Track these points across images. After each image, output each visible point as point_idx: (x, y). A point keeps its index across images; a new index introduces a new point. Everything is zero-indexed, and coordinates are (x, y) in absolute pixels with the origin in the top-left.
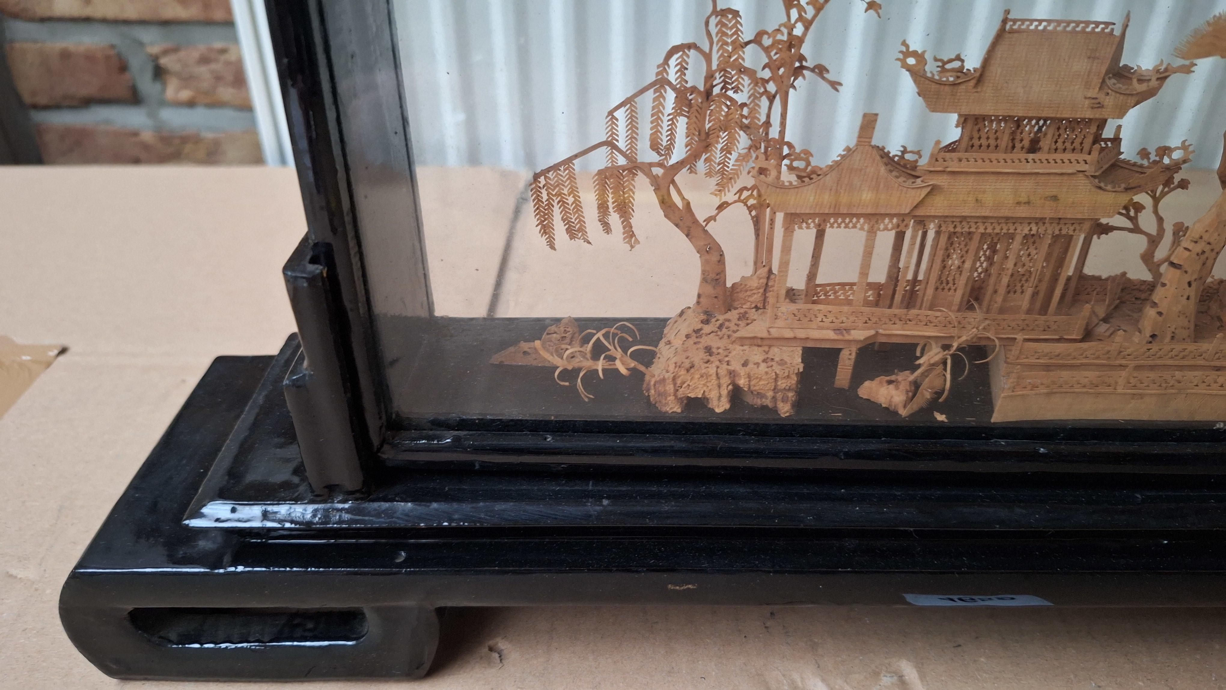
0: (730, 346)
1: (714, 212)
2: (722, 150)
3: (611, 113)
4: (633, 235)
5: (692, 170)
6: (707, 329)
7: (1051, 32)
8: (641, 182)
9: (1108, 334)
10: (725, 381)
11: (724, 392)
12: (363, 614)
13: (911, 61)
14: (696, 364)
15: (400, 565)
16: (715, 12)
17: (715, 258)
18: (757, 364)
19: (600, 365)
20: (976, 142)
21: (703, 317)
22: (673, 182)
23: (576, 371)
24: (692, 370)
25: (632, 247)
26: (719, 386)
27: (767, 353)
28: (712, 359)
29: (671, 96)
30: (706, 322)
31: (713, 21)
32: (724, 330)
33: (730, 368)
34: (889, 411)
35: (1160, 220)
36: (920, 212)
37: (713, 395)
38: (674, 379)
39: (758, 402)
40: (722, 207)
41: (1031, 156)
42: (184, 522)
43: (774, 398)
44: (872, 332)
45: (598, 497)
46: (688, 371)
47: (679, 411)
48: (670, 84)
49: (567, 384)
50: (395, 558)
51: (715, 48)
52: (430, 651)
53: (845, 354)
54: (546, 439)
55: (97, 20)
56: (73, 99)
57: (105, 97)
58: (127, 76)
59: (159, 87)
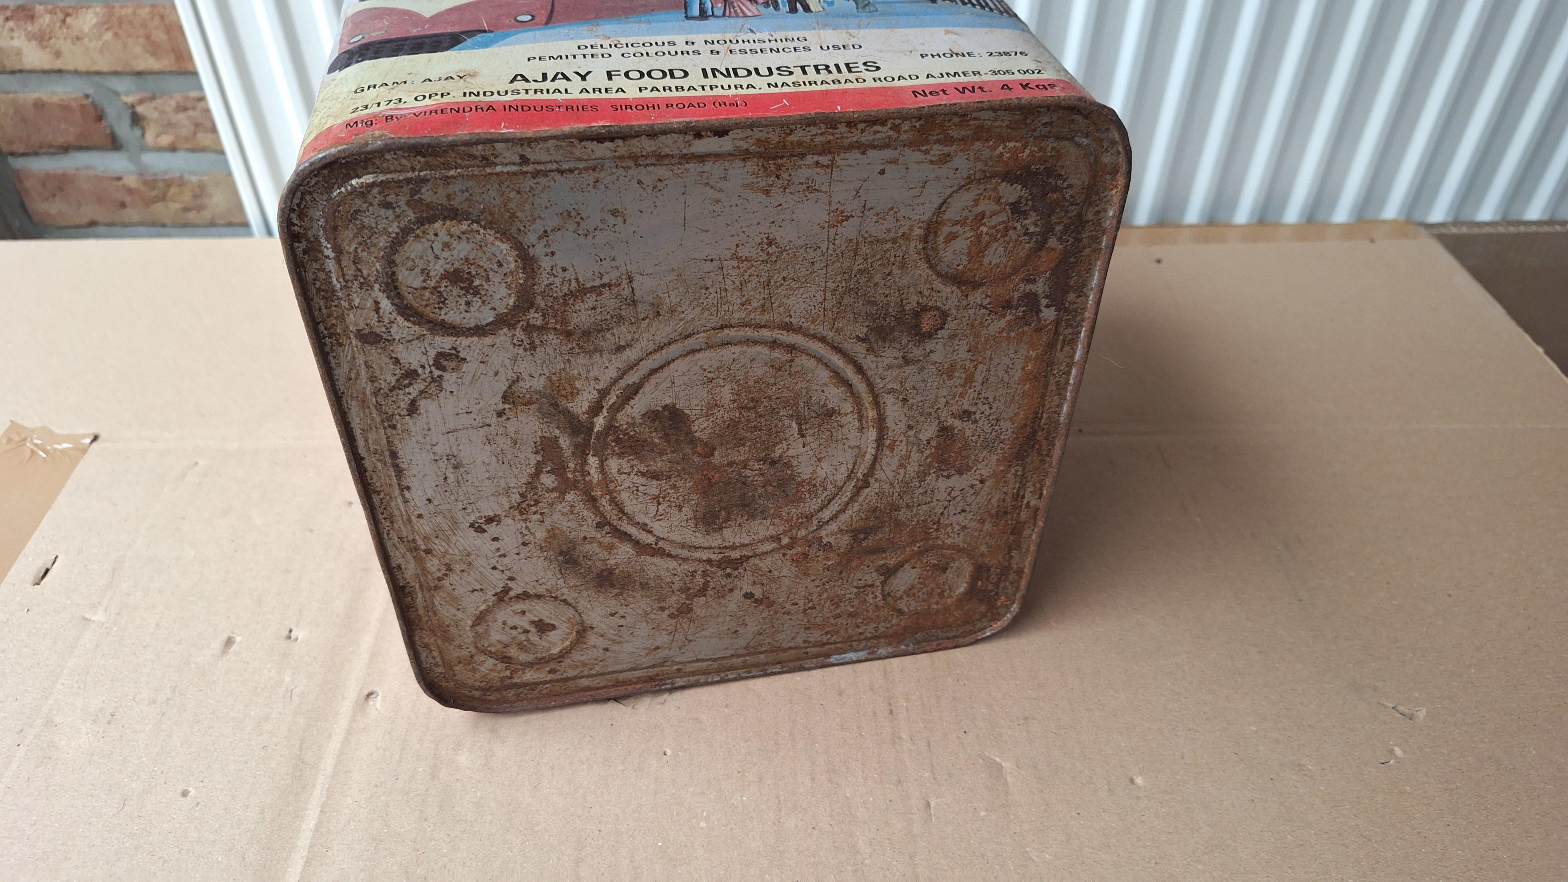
55: (68, 72)
56: (50, 146)
57: (85, 144)
58: (104, 123)
59: (138, 132)
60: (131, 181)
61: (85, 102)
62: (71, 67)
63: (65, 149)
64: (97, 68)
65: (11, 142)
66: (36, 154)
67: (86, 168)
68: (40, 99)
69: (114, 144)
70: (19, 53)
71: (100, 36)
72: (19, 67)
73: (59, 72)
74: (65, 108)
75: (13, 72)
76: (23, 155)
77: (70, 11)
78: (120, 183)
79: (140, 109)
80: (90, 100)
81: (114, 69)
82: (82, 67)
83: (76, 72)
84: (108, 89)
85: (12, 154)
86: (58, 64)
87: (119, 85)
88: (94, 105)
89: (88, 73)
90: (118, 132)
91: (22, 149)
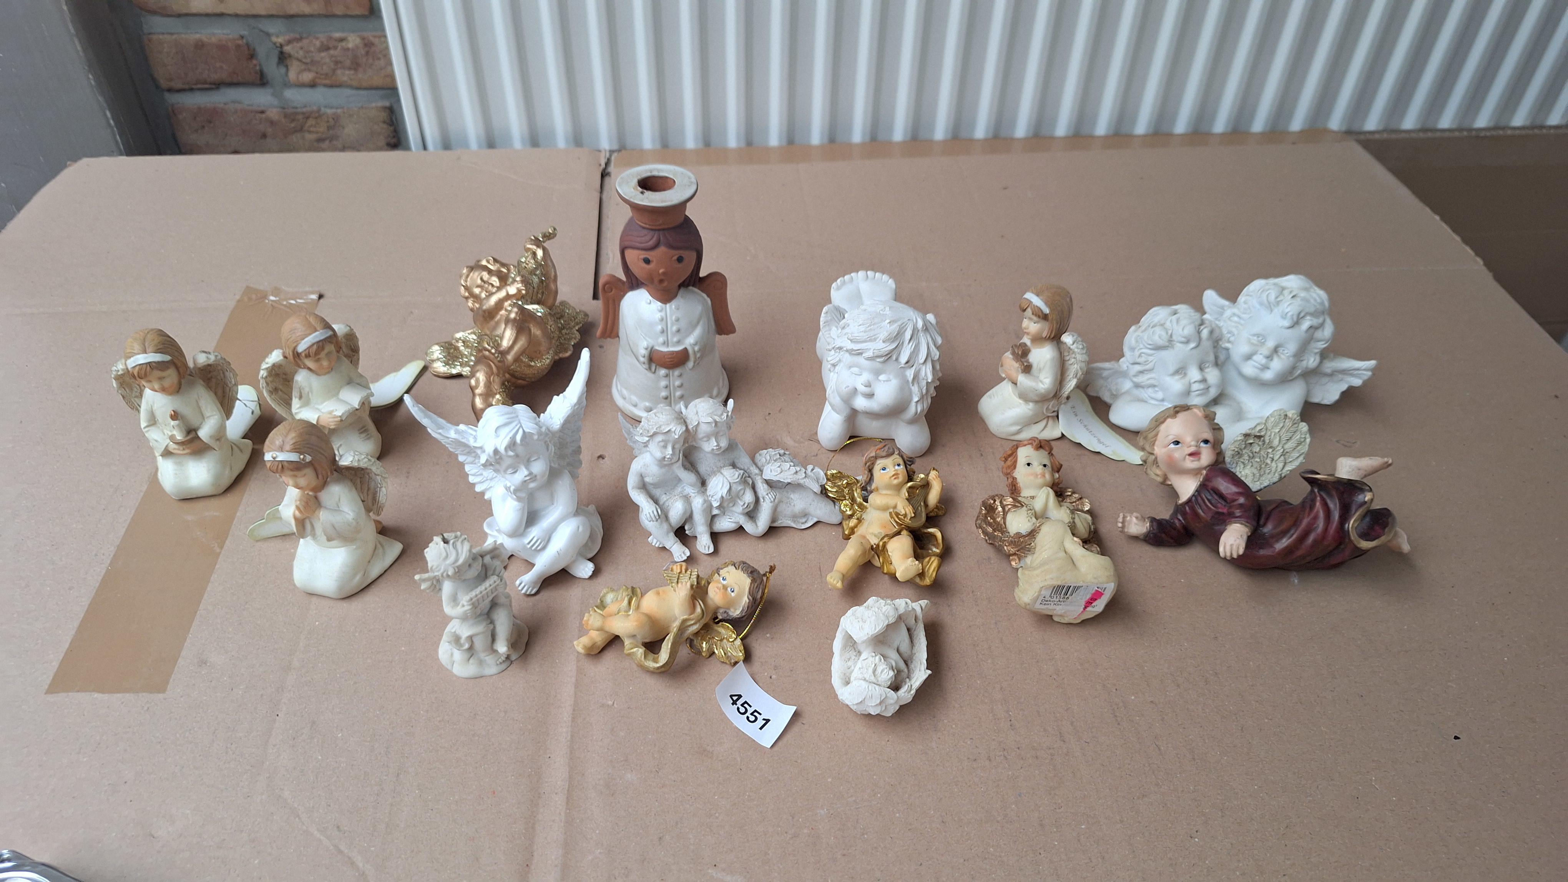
55: (229, 15)
56: (205, 83)
57: (235, 81)
58: (254, 62)
59: (283, 70)
60: (273, 114)
61: (240, 42)
62: (230, 11)
63: (218, 85)
64: (254, 12)
65: (171, 80)
66: (191, 90)
67: (234, 102)
68: (201, 41)
69: (261, 81)
72: (185, 11)
73: (221, 15)
74: (222, 48)
75: (179, 16)
76: (179, 91)
78: (264, 116)
79: (287, 49)
80: (244, 41)
81: (271, 13)
82: (241, 11)
83: (237, 16)
84: (262, 31)
85: (170, 90)
86: (222, 9)
87: (272, 27)
88: (248, 45)
89: (247, 16)
90: (265, 70)
91: (179, 86)
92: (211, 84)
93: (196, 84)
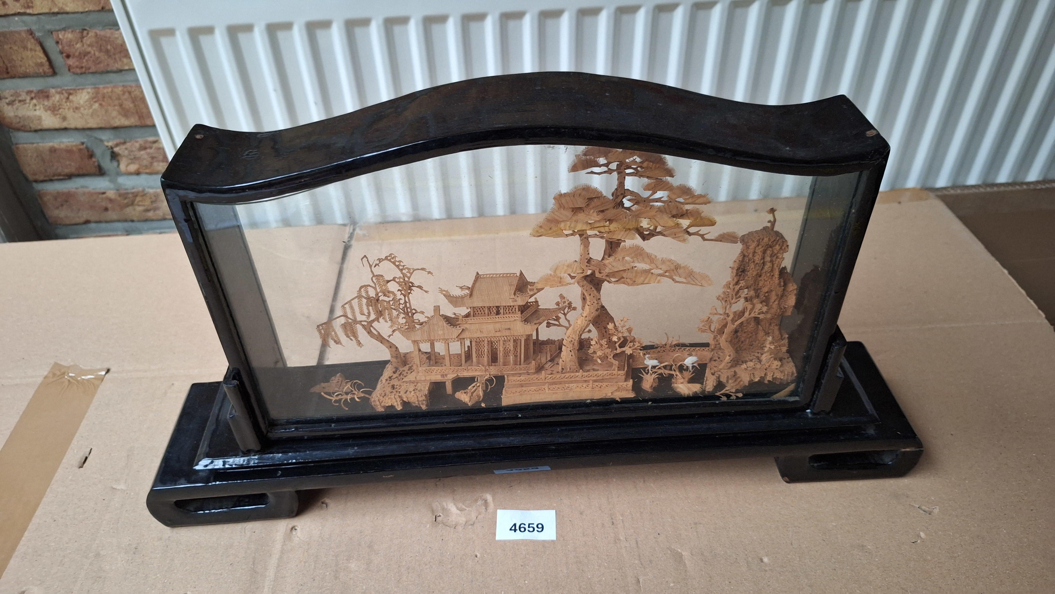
0: (402, 384)
1: (391, 333)
2: (388, 315)
3: (343, 306)
4: (360, 343)
5: (379, 322)
6: (395, 376)
7: (494, 277)
8: (359, 328)
9: (550, 367)
10: (399, 400)
11: (399, 403)
12: (267, 496)
13: (444, 292)
14: (387, 394)
15: (279, 477)
16: (374, 276)
17: (394, 349)
18: (411, 392)
19: (349, 397)
20: (477, 313)
21: (394, 370)
22: (372, 326)
23: (341, 400)
24: (385, 397)
25: (361, 347)
26: (397, 401)
27: (415, 386)
28: (393, 391)
29: (364, 301)
30: (394, 373)
31: (374, 279)
32: (401, 376)
33: (400, 395)
34: (466, 404)
35: (569, 321)
36: (461, 337)
37: (395, 404)
38: (379, 400)
39: (414, 405)
40: (394, 331)
41: (497, 316)
42: (194, 468)
43: (418, 404)
44: (456, 375)
45: (353, 446)
46: (383, 397)
47: (384, 410)
48: (363, 296)
49: (338, 404)
50: (277, 474)
51: (377, 286)
52: (295, 508)
53: (447, 383)
54: (331, 426)
55: (71, 129)
56: (60, 175)
57: (81, 172)
58: (94, 159)
59: (115, 164)
60: (111, 194)
61: (82, 147)
62: (73, 126)
63: (70, 177)
64: (89, 126)
65: (35, 174)
66: (51, 180)
67: (82, 187)
68: (53, 147)
69: (100, 172)
70: (40, 118)
71: (91, 106)
72: (39, 127)
73: (66, 129)
74: (69, 151)
75: (36, 131)
76: (43, 181)
77: (71, 92)
78: (104, 196)
79: (116, 150)
80: (85, 145)
81: (100, 126)
82: (79, 125)
83: (76, 129)
84: (96, 138)
85: (36, 181)
86: (65, 125)
87: (104, 136)
88: (87, 148)
89: (84, 129)
90: (103, 164)
91: (42, 178)
92: (64, 175)
93: (54, 176)
